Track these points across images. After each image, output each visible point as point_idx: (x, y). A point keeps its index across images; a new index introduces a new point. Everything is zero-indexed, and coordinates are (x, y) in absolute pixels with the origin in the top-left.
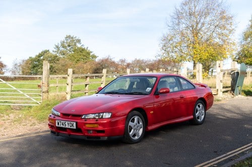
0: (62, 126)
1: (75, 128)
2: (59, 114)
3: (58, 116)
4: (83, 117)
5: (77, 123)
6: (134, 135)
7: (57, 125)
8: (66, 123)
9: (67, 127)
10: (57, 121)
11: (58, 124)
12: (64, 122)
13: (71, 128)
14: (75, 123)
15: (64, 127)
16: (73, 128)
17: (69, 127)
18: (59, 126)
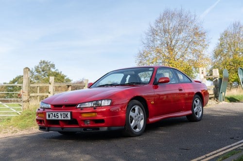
0: (53, 118)
1: (69, 118)
2: (50, 106)
3: (49, 108)
4: (78, 107)
5: (71, 113)
6: (136, 127)
7: (47, 118)
8: (59, 115)
9: (60, 118)
10: (47, 114)
11: (49, 116)
12: (56, 113)
13: (65, 119)
14: (69, 114)
15: (56, 119)
16: (67, 119)
17: (63, 118)
18: (51, 118)
